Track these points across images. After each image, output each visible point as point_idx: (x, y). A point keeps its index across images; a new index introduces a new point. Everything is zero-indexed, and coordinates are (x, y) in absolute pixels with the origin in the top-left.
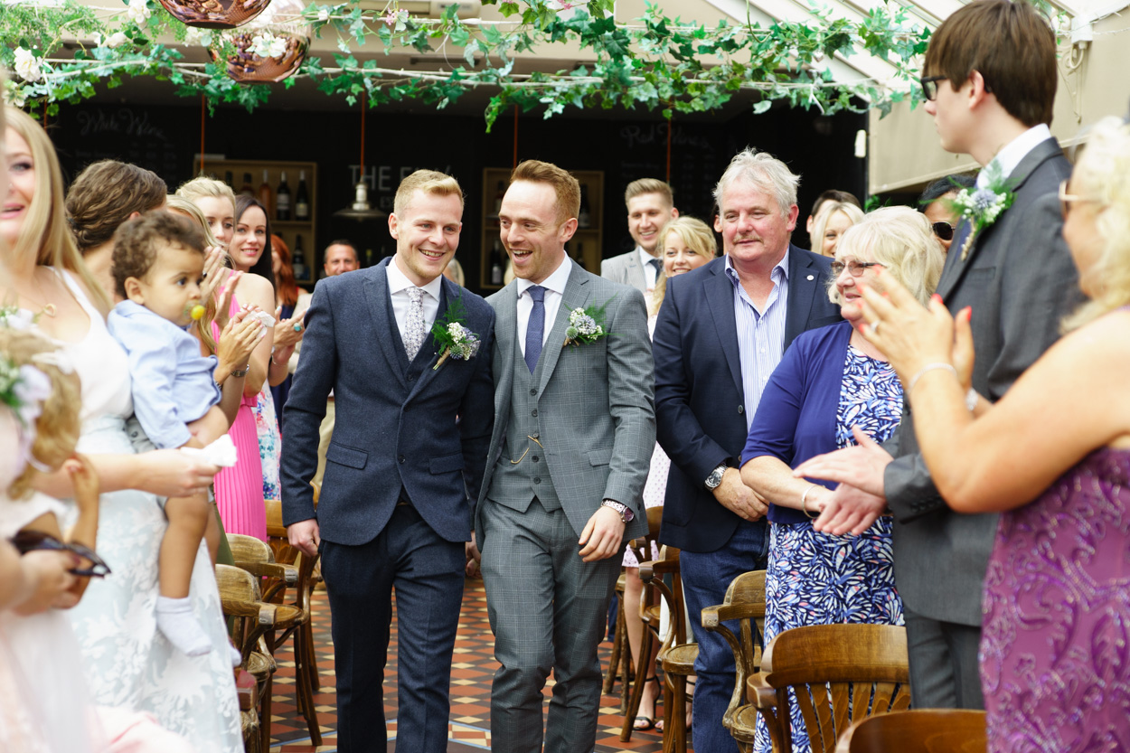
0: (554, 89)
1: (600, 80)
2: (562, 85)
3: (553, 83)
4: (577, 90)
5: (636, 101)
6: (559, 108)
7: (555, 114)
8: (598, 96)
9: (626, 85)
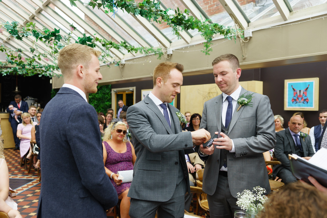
0: (4, 71)
1: (12, 70)
2: (5, 71)
3: (4, 70)
4: (8, 71)
5: (19, 74)
6: (5, 74)
7: (5, 76)
8: (12, 73)
9: (17, 71)
